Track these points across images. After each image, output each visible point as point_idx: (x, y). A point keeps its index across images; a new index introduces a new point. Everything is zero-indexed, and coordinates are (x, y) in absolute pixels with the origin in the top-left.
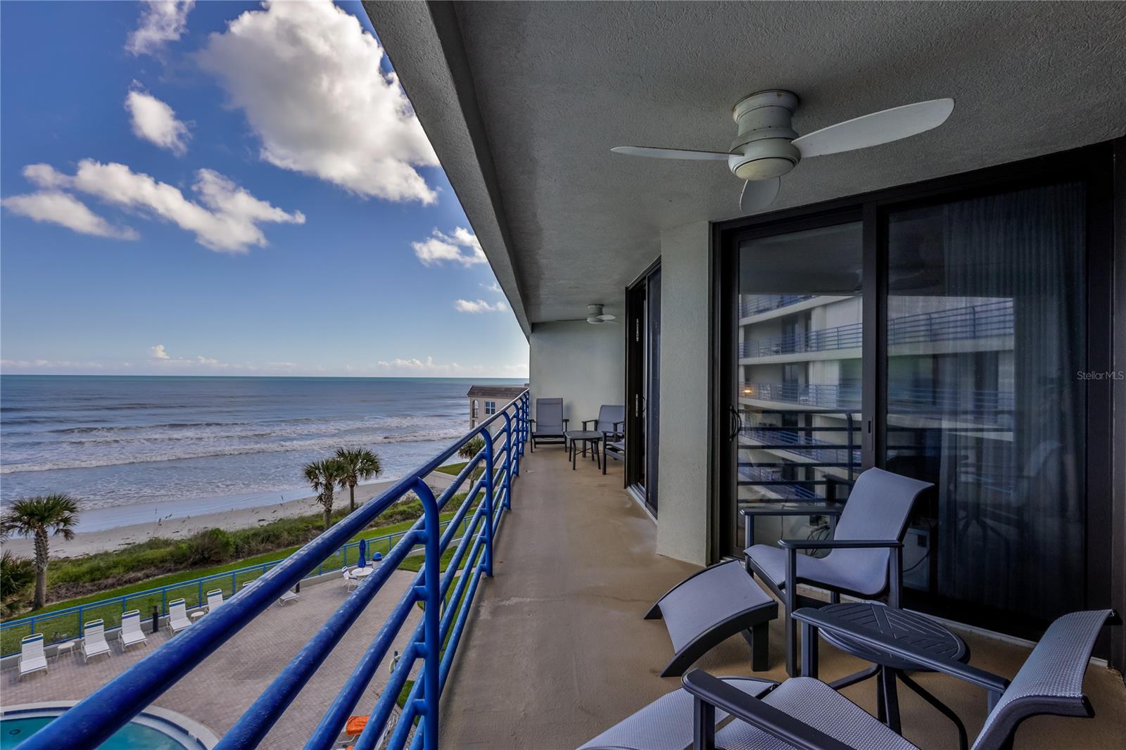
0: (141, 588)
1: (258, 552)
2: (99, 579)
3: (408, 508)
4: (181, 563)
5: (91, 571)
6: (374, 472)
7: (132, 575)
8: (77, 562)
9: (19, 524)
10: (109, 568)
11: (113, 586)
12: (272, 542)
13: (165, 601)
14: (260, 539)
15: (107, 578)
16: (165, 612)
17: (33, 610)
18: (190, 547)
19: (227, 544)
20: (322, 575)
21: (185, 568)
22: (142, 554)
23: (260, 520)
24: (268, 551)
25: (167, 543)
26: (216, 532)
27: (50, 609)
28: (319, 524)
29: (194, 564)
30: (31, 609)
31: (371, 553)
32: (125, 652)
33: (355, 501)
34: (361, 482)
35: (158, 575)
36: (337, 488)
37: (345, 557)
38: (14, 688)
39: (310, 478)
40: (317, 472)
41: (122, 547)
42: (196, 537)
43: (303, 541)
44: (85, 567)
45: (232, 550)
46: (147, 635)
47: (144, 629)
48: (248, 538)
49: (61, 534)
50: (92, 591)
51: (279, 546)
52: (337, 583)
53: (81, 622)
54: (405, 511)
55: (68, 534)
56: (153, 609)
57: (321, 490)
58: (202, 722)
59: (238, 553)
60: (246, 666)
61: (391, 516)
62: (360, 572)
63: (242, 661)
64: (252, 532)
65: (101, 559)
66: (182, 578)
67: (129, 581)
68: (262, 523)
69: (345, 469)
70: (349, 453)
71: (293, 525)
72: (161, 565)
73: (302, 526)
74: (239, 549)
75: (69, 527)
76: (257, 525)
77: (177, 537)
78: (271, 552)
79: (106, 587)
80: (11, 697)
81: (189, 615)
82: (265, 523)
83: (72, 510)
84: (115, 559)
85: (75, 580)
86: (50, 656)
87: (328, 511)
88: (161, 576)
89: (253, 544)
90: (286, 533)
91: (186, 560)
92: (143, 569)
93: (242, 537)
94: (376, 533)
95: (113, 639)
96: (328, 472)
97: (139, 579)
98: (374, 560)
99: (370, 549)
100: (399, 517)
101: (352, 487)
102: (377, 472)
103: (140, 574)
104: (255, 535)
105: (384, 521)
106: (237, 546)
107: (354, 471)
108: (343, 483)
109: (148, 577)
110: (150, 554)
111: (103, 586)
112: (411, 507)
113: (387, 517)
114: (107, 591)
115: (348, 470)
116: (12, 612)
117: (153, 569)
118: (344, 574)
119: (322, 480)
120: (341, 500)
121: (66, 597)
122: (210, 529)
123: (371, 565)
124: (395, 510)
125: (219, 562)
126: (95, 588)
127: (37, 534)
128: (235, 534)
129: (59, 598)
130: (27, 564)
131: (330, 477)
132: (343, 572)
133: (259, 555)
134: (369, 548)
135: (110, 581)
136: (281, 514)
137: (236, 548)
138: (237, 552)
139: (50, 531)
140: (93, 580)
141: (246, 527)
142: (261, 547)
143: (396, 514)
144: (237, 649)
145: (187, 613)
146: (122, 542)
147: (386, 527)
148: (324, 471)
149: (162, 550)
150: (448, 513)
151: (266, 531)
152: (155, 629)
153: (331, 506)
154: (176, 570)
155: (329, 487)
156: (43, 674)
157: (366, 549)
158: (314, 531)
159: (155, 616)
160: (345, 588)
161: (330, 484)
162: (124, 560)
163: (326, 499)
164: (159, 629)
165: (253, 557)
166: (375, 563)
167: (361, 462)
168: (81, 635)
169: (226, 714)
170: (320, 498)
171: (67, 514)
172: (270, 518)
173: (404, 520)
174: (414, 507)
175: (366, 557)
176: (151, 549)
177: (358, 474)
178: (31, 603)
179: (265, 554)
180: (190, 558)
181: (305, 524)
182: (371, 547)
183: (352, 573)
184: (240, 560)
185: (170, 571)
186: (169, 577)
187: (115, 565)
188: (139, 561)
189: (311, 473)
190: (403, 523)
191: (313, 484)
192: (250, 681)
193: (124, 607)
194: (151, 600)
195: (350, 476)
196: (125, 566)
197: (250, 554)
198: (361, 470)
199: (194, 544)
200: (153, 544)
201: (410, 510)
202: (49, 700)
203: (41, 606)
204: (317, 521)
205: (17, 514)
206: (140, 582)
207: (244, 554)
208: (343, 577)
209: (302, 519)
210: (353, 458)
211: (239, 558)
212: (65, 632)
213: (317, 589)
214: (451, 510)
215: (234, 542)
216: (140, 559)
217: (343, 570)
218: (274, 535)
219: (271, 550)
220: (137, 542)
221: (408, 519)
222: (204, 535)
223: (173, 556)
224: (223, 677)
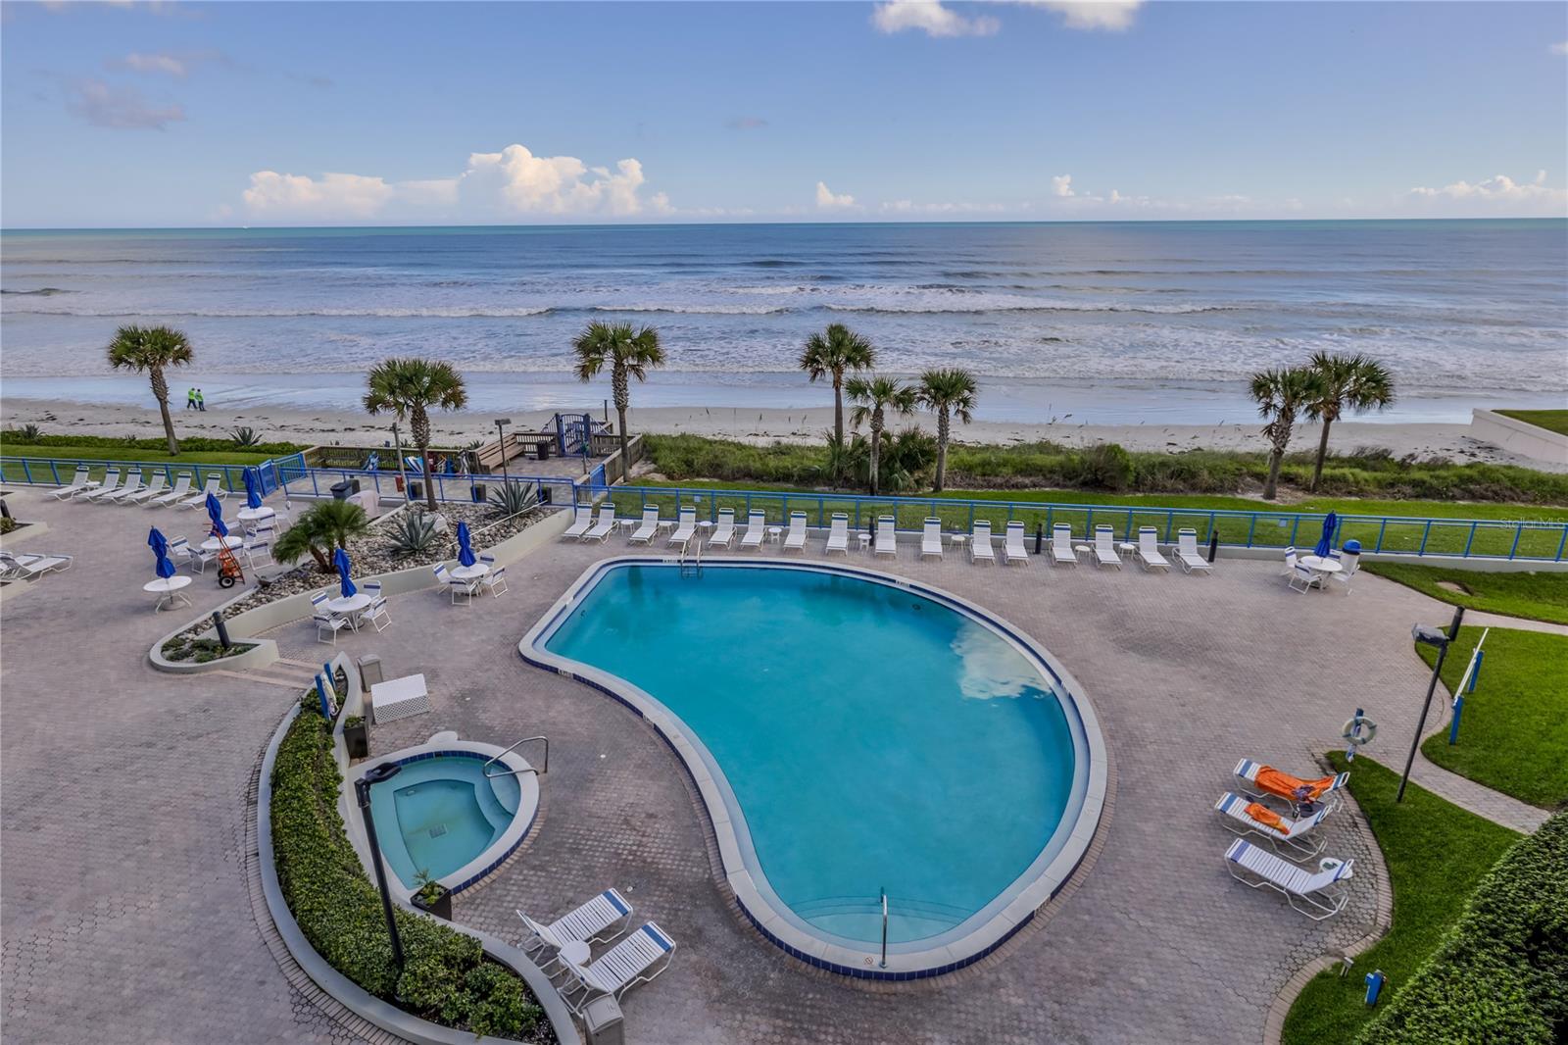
0: (1028, 498)
1: (1164, 489)
2: (989, 475)
3: (1431, 477)
4: (1070, 479)
5: (985, 464)
6: (1378, 401)
7: (1020, 479)
8: (972, 451)
9: (927, 396)
10: (998, 465)
11: (1001, 486)
12: (1185, 481)
13: (1050, 521)
14: (1168, 472)
15: (997, 476)
16: (1050, 535)
17: (934, 491)
18: (1083, 462)
19: (1126, 468)
20: (1251, 548)
21: (1074, 486)
22: (1032, 456)
23: (1169, 444)
24: (1175, 490)
25: (1058, 450)
26: (1114, 450)
27: (947, 496)
28: (1258, 469)
29: (1085, 484)
30: (932, 489)
31: (1340, 537)
32: (1007, 565)
33: (1328, 446)
34: (1347, 414)
35: (1045, 487)
36: (1301, 418)
37: (1295, 531)
38: (916, 564)
39: (1258, 395)
40: (1272, 386)
41: (1012, 443)
42: (1089, 450)
43: (1230, 489)
44: (978, 457)
45: (1131, 478)
46: (1029, 553)
47: (1026, 545)
48: (1154, 466)
49: (960, 417)
50: (982, 487)
51: (1194, 488)
52: (1272, 568)
53: (972, 521)
54: (1424, 482)
55: (965, 416)
56: (1037, 527)
57: (1272, 417)
58: (1076, 677)
59: (1137, 485)
60: (1131, 634)
61: (1392, 485)
62: (1315, 563)
63: (1128, 626)
64: (1160, 459)
65: (993, 452)
66: (1068, 499)
67: (1016, 486)
68: (1172, 449)
69: (1323, 388)
70: (1336, 361)
71: (1219, 462)
72: (1048, 476)
73: (1231, 467)
74: (1139, 480)
75: (967, 409)
76: (1164, 449)
77: (1067, 444)
78: (1181, 495)
79: (994, 486)
80: (914, 572)
81: (1073, 546)
82: (1176, 450)
83: (971, 390)
84: (1005, 455)
85: (969, 469)
86: (945, 543)
87: (1278, 453)
88: (1047, 489)
89: (1159, 476)
90: (1206, 473)
91: (1077, 476)
92: (1031, 475)
93: (1145, 464)
94: (1356, 506)
95: (998, 546)
96: (1292, 390)
97: (1026, 486)
98: (1345, 551)
99: (1342, 531)
100: (1408, 490)
101: (1328, 420)
102: (1383, 402)
103: (1027, 481)
104: (1163, 464)
105: (1376, 490)
106: (1138, 474)
107: (1338, 393)
108: (1314, 411)
109: (1035, 486)
110: (1039, 459)
111: (992, 484)
112: (1437, 477)
113: (1384, 484)
114: (996, 491)
115: (1327, 392)
116: (919, 488)
117: (1041, 477)
118: (1288, 558)
119: (1278, 400)
120: (1304, 437)
121: (960, 486)
122: (1108, 444)
123: (1338, 557)
124: (1403, 475)
125: (1113, 489)
126: (985, 483)
127: (941, 412)
128: (1137, 457)
129: (955, 485)
130: (931, 441)
131: (1293, 398)
132: (1287, 555)
133: (1165, 495)
134: (1339, 530)
135: (999, 480)
136: (1204, 443)
137: (1137, 478)
138: (1136, 482)
139: (952, 409)
140: (984, 475)
141: (1152, 450)
142: (1169, 484)
143: (1405, 483)
144: (1122, 609)
145: (1071, 543)
146: (1012, 436)
147: (1377, 500)
148: (1284, 386)
149: (1052, 457)
150: (1522, 505)
151: (1178, 462)
152: (1038, 551)
153: (1284, 446)
154: (1065, 486)
155: (1287, 414)
156: (938, 560)
157: (1335, 531)
158: (1248, 479)
159: (1039, 536)
160: (1286, 579)
161: (1291, 410)
162: (1014, 459)
163: (1279, 432)
164: (1042, 551)
165: (1156, 494)
166: (1344, 556)
167: (1355, 381)
168: (971, 532)
169: (1103, 681)
170: (1269, 430)
171: (966, 393)
172: (1184, 444)
173: (1418, 497)
174: (1445, 478)
175: (1332, 542)
176: (1041, 453)
177: (1345, 401)
178: (932, 483)
179: (1173, 495)
180: (1081, 475)
181: (1236, 465)
182: (1342, 527)
183: (1304, 559)
184: (1140, 495)
185: (1057, 485)
186: (1056, 493)
187: (1005, 464)
188: (1028, 465)
189: (1261, 387)
190: (1414, 501)
191: (1261, 405)
192: (1134, 654)
193: (1010, 514)
194: (1036, 515)
195: (1331, 402)
196: (1014, 467)
197: (1153, 488)
198: (1353, 395)
199: (1087, 458)
200: (1043, 447)
201: (1435, 482)
202: (942, 588)
203: (940, 489)
204: (1255, 464)
205: (926, 386)
206: (1027, 490)
207: (1145, 488)
208: (1284, 560)
209: (1232, 456)
210: (1340, 371)
211: (1139, 491)
212: (958, 524)
213: (1240, 566)
214: (1534, 501)
215: (1135, 468)
216: (1030, 462)
217: (1287, 551)
218: (1189, 471)
219: (1182, 491)
220: (1027, 441)
221: (1425, 496)
222: (1100, 449)
223: (1062, 468)
224: (1103, 635)
